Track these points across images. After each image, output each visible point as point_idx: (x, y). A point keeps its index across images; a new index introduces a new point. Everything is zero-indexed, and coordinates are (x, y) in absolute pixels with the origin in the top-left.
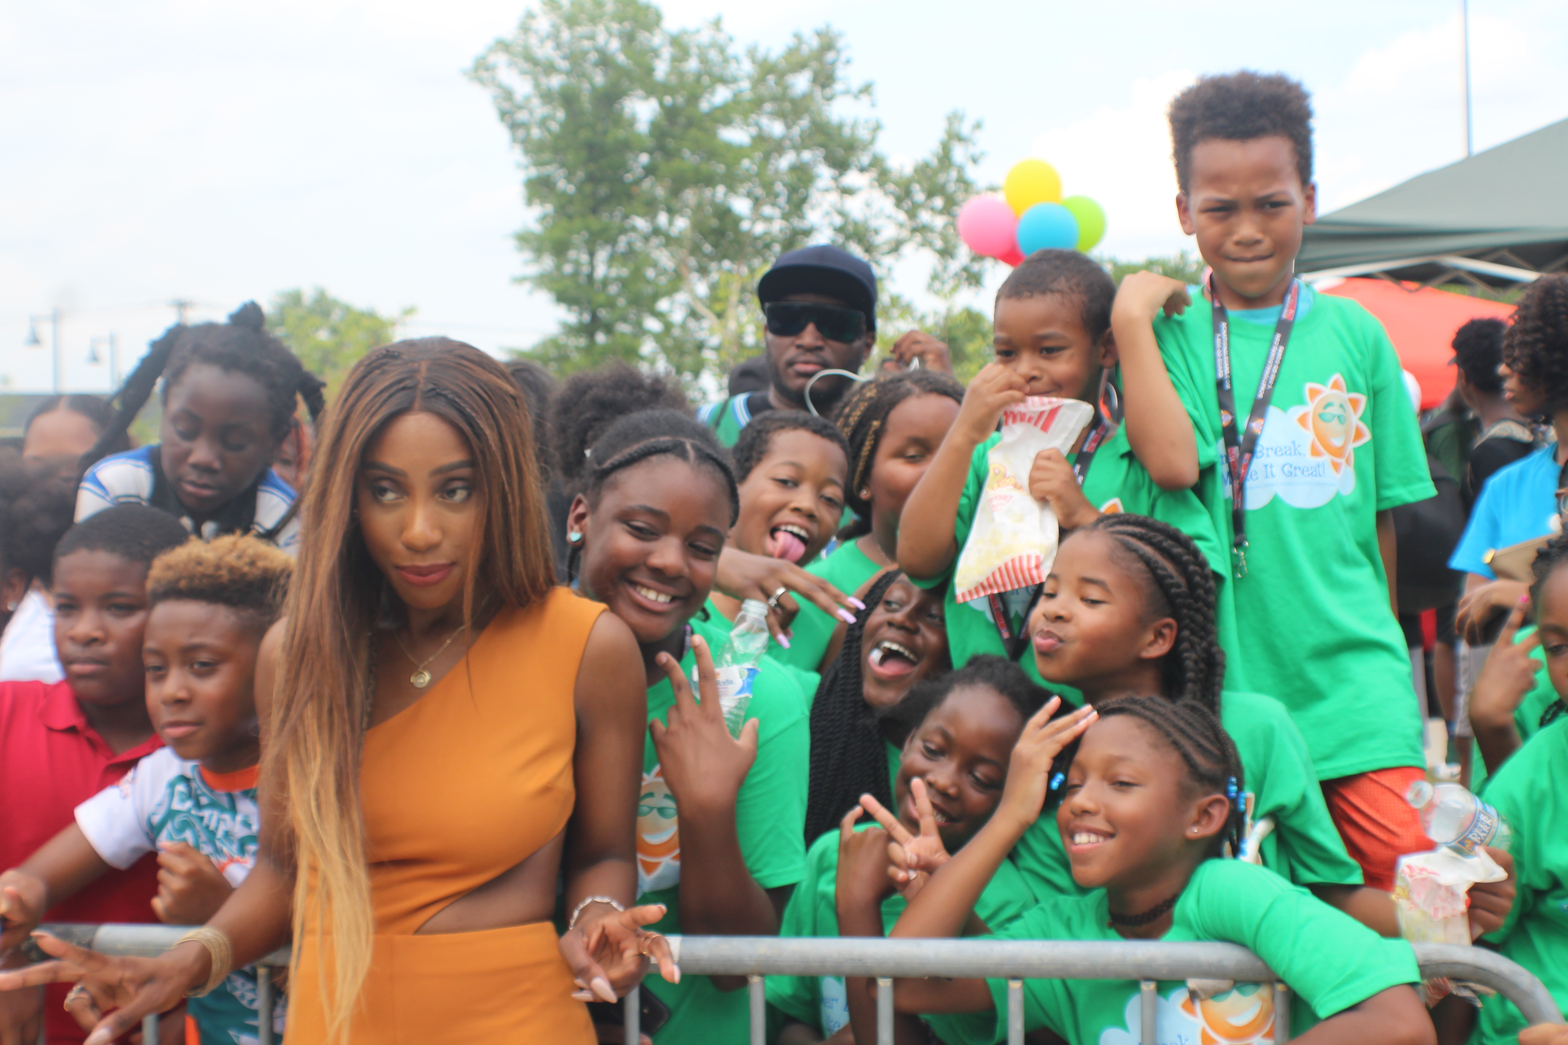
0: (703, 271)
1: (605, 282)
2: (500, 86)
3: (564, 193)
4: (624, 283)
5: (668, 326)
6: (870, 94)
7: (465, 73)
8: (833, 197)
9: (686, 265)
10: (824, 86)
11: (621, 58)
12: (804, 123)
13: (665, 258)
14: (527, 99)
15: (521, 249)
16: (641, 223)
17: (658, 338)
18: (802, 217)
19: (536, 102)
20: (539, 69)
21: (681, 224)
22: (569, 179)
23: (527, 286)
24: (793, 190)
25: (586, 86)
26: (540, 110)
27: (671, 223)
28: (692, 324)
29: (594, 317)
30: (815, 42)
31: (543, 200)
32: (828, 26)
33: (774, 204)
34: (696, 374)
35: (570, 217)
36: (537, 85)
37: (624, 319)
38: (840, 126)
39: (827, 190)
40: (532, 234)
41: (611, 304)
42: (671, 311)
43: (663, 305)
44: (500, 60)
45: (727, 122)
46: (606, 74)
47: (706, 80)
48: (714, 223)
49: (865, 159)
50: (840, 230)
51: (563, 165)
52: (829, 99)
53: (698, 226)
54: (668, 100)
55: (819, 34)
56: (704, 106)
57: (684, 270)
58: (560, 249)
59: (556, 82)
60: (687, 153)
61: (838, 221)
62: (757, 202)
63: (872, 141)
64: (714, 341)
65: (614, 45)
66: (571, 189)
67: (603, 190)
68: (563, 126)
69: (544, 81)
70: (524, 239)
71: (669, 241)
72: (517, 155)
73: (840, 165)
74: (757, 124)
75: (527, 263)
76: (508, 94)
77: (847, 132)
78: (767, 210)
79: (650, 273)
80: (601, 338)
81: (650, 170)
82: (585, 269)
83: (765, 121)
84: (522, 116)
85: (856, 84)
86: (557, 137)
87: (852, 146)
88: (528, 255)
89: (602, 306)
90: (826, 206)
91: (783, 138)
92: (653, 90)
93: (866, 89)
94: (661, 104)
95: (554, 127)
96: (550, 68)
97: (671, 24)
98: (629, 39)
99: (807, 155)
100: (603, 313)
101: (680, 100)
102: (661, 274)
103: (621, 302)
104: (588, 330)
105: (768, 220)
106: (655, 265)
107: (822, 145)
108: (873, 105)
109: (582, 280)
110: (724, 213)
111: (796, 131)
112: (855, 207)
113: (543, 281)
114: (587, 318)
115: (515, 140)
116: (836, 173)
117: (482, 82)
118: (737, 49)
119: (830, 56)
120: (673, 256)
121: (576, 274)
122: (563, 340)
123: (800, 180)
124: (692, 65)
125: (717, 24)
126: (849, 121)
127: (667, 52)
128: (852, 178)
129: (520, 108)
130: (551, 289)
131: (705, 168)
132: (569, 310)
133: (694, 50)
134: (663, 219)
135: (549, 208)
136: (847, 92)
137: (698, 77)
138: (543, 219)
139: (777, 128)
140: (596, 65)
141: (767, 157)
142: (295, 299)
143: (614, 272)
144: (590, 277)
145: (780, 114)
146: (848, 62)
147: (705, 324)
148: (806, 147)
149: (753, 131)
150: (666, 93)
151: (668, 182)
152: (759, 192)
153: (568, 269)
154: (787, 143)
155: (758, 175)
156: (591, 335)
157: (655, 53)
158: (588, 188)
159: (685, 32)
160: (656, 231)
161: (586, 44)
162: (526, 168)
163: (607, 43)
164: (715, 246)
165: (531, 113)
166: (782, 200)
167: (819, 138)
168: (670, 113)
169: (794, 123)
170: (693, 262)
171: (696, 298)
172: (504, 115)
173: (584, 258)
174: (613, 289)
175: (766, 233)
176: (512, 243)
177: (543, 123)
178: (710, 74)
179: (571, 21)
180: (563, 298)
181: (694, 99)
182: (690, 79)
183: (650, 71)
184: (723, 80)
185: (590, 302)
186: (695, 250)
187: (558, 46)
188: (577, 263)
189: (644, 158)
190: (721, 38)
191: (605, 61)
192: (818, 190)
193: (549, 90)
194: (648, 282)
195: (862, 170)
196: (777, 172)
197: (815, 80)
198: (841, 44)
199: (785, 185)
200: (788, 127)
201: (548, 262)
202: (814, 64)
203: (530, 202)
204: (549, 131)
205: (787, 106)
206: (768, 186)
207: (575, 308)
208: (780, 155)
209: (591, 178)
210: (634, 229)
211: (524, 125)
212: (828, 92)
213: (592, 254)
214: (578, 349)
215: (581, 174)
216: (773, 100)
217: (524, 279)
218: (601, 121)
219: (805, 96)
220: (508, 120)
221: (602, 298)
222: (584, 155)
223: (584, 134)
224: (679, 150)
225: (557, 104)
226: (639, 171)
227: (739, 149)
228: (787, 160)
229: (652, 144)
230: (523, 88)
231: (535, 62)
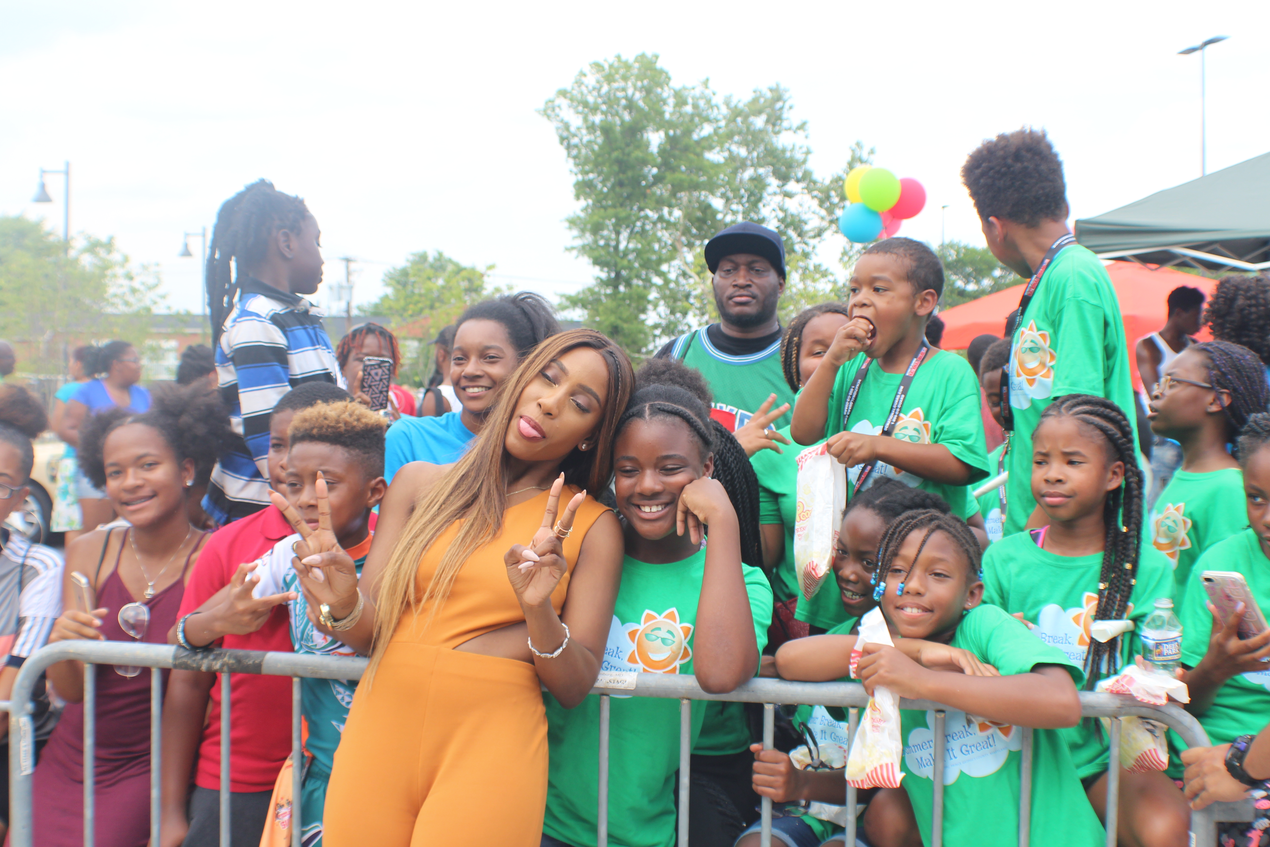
0: (690, 245)
1: (626, 253)
2: (562, 121)
3: (601, 192)
4: (639, 253)
5: (667, 281)
6: (804, 130)
7: (538, 111)
8: (779, 198)
9: (679, 240)
10: (774, 125)
11: (641, 103)
12: (761, 148)
13: (665, 236)
14: (579, 129)
15: (570, 228)
16: (652, 215)
17: (659, 288)
18: (757, 212)
19: (584, 131)
20: (586, 110)
21: (677, 213)
22: (603, 182)
23: (575, 253)
24: (751, 194)
25: (618, 121)
26: (586, 137)
27: (670, 214)
28: (682, 280)
29: (618, 274)
30: (769, 95)
31: (587, 196)
32: (778, 85)
33: (740, 203)
34: (685, 314)
35: (605, 208)
36: (585, 120)
37: (638, 277)
38: (784, 151)
39: (775, 194)
40: (579, 218)
41: (630, 268)
42: (669, 272)
43: (664, 267)
44: (562, 103)
45: (711, 148)
46: (630, 113)
47: (697, 119)
48: (699, 214)
49: (800, 175)
50: (782, 221)
51: (599, 174)
52: (777, 133)
53: (688, 216)
54: (671, 132)
55: (771, 90)
56: (695, 137)
57: (678, 245)
58: (596, 229)
59: (597, 119)
60: (683, 168)
61: (781, 215)
62: (728, 200)
63: (804, 162)
64: (698, 292)
65: (638, 95)
66: (605, 190)
67: (627, 191)
68: (601, 148)
69: (591, 118)
70: (573, 222)
71: (669, 225)
72: (571, 166)
73: (784, 178)
74: (729, 150)
75: (575, 238)
76: (567, 126)
77: (788, 154)
78: (734, 207)
79: (656, 246)
80: (622, 288)
81: (658, 179)
82: (613, 243)
83: (734, 148)
84: (575, 141)
85: (796, 123)
86: (598, 156)
87: (790, 164)
88: (575, 232)
89: (624, 268)
90: (773, 205)
91: (746, 158)
92: (662, 124)
93: (802, 127)
94: (667, 134)
95: (596, 147)
96: (595, 109)
97: (676, 84)
98: (648, 91)
99: (761, 171)
100: (624, 273)
101: (678, 132)
102: (663, 248)
103: (636, 265)
104: (614, 283)
105: (734, 213)
106: (659, 240)
107: (773, 165)
108: (807, 137)
109: (612, 249)
110: (707, 208)
111: (755, 154)
112: (792, 206)
113: (584, 250)
114: (613, 275)
115: (569, 155)
116: (781, 183)
117: (549, 117)
118: (718, 100)
119: (779, 105)
120: (670, 235)
121: (607, 245)
122: (597, 289)
123: (756, 187)
124: (688, 109)
125: (706, 83)
126: (789, 147)
127: (671, 101)
128: (792, 186)
129: (574, 135)
130: (590, 257)
131: (694, 177)
132: (602, 270)
133: (690, 101)
134: (666, 210)
135: (590, 202)
136: (789, 129)
137: (692, 116)
138: (586, 209)
139: (742, 152)
140: (625, 108)
141: (735, 172)
142: (423, 258)
143: (631, 246)
144: (616, 248)
145: (745, 143)
146: (791, 108)
147: (691, 281)
148: (762, 166)
149: (726, 154)
150: (670, 128)
151: (669, 186)
152: (730, 194)
153: (602, 243)
154: (749, 163)
155: (728, 183)
156: (616, 287)
157: (665, 102)
158: (618, 189)
159: (685, 88)
160: (661, 219)
161: (620, 94)
162: (576, 174)
163: (633, 94)
164: (699, 229)
165: (581, 140)
166: (745, 200)
167: (769, 159)
168: (672, 141)
169: (754, 149)
170: (684, 239)
171: (686, 264)
172: (562, 139)
173: (613, 236)
174: (631, 257)
175: (733, 222)
176: (567, 224)
177: (589, 145)
178: (699, 115)
179: (609, 79)
180: (597, 262)
181: (688, 132)
182: (687, 118)
183: (661, 114)
184: (708, 120)
185: (616, 265)
186: (686, 232)
187: (600, 96)
188: (608, 239)
189: (655, 171)
190: (708, 92)
191: (631, 106)
192: (769, 195)
193: (593, 123)
194: (654, 252)
195: (798, 181)
196: (741, 181)
197: (767, 121)
198: (786, 96)
199: (746, 190)
200: (750, 152)
201: (588, 238)
202: (768, 110)
203: (578, 197)
204: (593, 151)
205: (750, 138)
206: (736, 191)
207: (606, 269)
208: (744, 171)
209: (621, 184)
210: (647, 217)
211: (576, 146)
212: (777, 128)
213: (618, 233)
214: (606, 296)
215: (612, 181)
216: (740, 133)
217: (573, 248)
218: (628, 145)
219: (761, 131)
220: (565, 143)
221: (625, 262)
222: (616, 168)
223: (615, 154)
224: (679, 167)
225: (598, 133)
226: (651, 179)
227: (717, 166)
228: (748, 173)
229: (659, 160)
230: (576, 121)
231: (586, 104)
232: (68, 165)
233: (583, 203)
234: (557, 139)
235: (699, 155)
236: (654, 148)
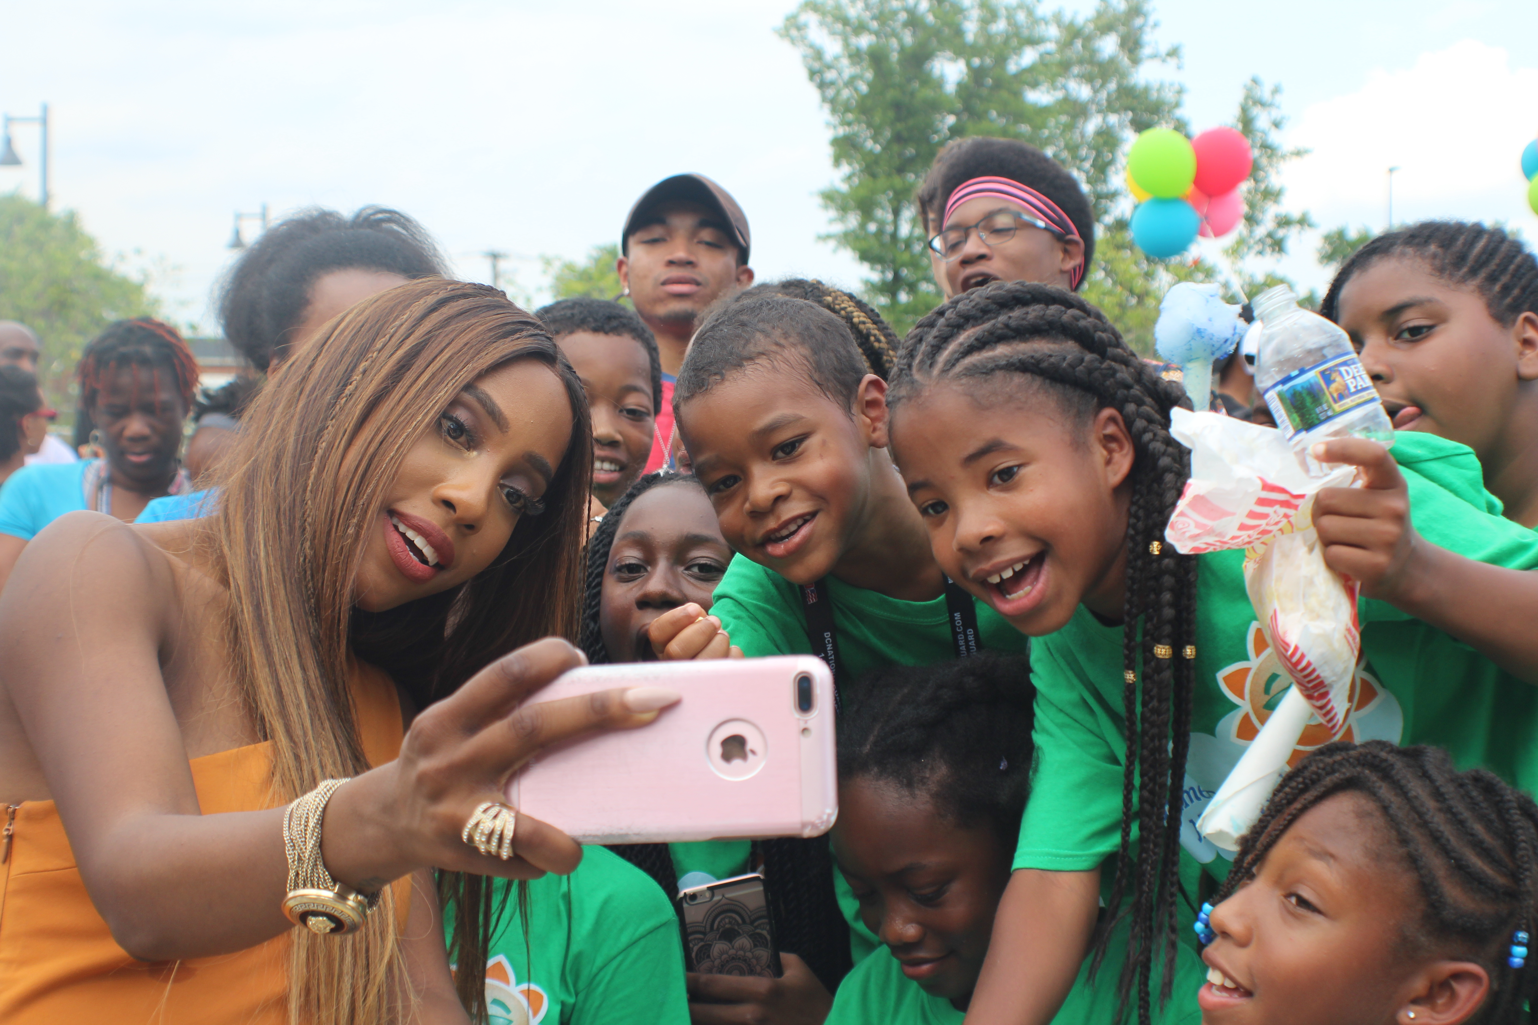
1: (908, 242)
2: (810, 46)
3: (871, 152)
6: (1177, 57)
7: (775, 31)
10: (1131, 51)
11: (930, 19)
12: (1112, 86)
14: (837, 58)
15: (826, 207)
18: (1106, 180)
19: (845, 62)
20: (848, 29)
22: (875, 139)
23: (832, 244)
24: (1098, 153)
25: (894, 44)
26: (848, 70)
29: (897, 277)
31: (850, 159)
33: (1079, 167)
35: (876, 177)
36: (846, 44)
38: (1147, 90)
40: (838, 192)
41: (913, 263)
44: (811, 19)
45: (1034, 85)
46: (914, 34)
47: (1014, 42)
51: (869, 125)
52: (1136, 63)
54: (976, 62)
56: (1012, 67)
58: (865, 208)
59: (864, 41)
60: (994, 114)
63: (1176, 105)
66: (878, 148)
67: (910, 151)
68: (870, 85)
69: (854, 41)
70: (830, 197)
72: (825, 114)
73: (1144, 126)
74: (1064, 87)
75: (831, 221)
76: (818, 54)
77: (1154, 95)
80: (903, 297)
82: (890, 229)
83: (1072, 85)
84: (830, 75)
85: (1163, 49)
86: (864, 98)
87: (1157, 108)
88: (832, 213)
89: (904, 265)
91: (1090, 102)
92: (962, 50)
93: (1174, 53)
94: (968, 64)
95: (862, 87)
96: (860, 28)
99: (1113, 119)
100: (906, 272)
101: (988, 61)
104: (891, 288)
107: (1129, 109)
109: (887, 239)
111: (1103, 94)
113: (848, 239)
114: (890, 276)
115: (822, 97)
117: (792, 40)
119: (1138, 22)
121: (880, 232)
123: (1105, 143)
124: (1000, 26)
126: (1155, 85)
127: (975, 14)
129: (829, 67)
130: (855, 248)
131: (1011, 129)
132: (872, 269)
133: (1003, 12)
135: (856, 168)
136: (1154, 56)
137: (1006, 39)
138: (849, 178)
139: (1084, 92)
140: (906, 24)
141: (1072, 121)
144: (894, 236)
145: (1088, 78)
146: (1156, 25)
148: (1113, 111)
149: (1059, 95)
150: (975, 55)
152: (1065, 154)
153: (872, 227)
154: (1094, 106)
155: (1063, 137)
156: (893, 294)
157: (965, 15)
158: (896, 148)
162: (835, 127)
165: (840, 72)
166: (1087, 163)
167: (1126, 102)
168: (977, 75)
169: (1101, 86)
172: (812, 74)
173: (890, 217)
174: (916, 248)
176: (819, 201)
177: (851, 83)
178: (1018, 36)
180: (865, 256)
181: (1001, 60)
182: (999, 40)
183: (959, 32)
184: (1031, 42)
185: (893, 261)
187: (868, 6)
188: (882, 224)
189: (951, 120)
191: (914, 21)
192: (1124, 154)
193: (858, 50)
196: (1083, 136)
197: (1122, 44)
198: (1148, 9)
199: (1091, 149)
200: (1095, 90)
201: (853, 221)
202: (1122, 28)
203: (837, 162)
204: (857, 91)
205: (1095, 69)
206: (1074, 149)
207: (879, 267)
208: (1087, 119)
209: (898, 138)
211: (832, 83)
212: (1136, 56)
213: (896, 213)
215: (888, 133)
216: (1081, 62)
217: (828, 237)
218: (909, 80)
219: (1112, 60)
220: (817, 79)
221: (906, 257)
222: (891, 114)
223: (891, 94)
224: (986, 112)
225: (865, 64)
226: (946, 131)
227: (1044, 111)
228: (1092, 125)
229: (959, 106)
230: (833, 47)
231: (845, 21)
232: (45, 109)
233: (845, 169)
234: (804, 74)
235: (1017, 95)
236: (950, 88)
